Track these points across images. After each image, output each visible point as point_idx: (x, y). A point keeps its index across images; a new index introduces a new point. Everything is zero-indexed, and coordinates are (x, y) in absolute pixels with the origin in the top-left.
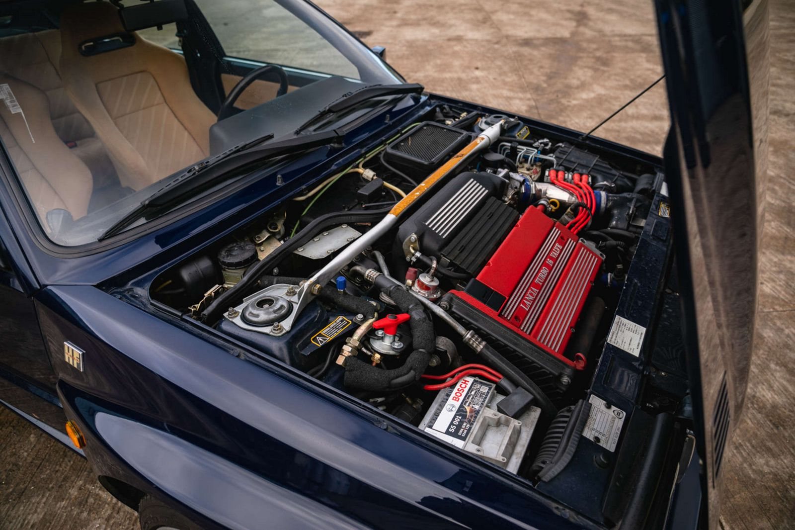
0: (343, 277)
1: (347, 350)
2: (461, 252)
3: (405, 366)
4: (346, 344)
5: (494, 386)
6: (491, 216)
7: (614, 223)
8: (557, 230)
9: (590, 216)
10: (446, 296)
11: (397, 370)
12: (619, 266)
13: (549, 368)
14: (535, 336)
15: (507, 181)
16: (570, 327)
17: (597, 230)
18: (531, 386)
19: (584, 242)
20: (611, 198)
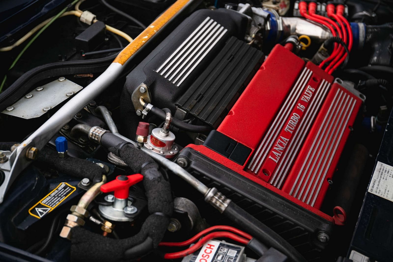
0: (63, 137)
1: (72, 220)
2: (198, 102)
3: (141, 233)
4: (71, 213)
5: (243, 248)
6: (232, 59)
7: (375, 58)
8: (309, 70)
9: (347, 53)
10: (183, 152)
11: (131, 238)
12: (383, 108)
13: (303, 224)
14: (288, 191)
15: (249, 17)
16: (327, 179)
17: (356, 68)
18: (285, 246)
19: (341, 83)
20: (370, 30)
